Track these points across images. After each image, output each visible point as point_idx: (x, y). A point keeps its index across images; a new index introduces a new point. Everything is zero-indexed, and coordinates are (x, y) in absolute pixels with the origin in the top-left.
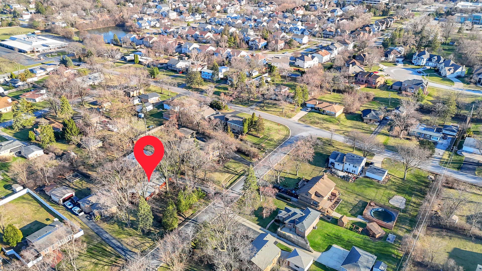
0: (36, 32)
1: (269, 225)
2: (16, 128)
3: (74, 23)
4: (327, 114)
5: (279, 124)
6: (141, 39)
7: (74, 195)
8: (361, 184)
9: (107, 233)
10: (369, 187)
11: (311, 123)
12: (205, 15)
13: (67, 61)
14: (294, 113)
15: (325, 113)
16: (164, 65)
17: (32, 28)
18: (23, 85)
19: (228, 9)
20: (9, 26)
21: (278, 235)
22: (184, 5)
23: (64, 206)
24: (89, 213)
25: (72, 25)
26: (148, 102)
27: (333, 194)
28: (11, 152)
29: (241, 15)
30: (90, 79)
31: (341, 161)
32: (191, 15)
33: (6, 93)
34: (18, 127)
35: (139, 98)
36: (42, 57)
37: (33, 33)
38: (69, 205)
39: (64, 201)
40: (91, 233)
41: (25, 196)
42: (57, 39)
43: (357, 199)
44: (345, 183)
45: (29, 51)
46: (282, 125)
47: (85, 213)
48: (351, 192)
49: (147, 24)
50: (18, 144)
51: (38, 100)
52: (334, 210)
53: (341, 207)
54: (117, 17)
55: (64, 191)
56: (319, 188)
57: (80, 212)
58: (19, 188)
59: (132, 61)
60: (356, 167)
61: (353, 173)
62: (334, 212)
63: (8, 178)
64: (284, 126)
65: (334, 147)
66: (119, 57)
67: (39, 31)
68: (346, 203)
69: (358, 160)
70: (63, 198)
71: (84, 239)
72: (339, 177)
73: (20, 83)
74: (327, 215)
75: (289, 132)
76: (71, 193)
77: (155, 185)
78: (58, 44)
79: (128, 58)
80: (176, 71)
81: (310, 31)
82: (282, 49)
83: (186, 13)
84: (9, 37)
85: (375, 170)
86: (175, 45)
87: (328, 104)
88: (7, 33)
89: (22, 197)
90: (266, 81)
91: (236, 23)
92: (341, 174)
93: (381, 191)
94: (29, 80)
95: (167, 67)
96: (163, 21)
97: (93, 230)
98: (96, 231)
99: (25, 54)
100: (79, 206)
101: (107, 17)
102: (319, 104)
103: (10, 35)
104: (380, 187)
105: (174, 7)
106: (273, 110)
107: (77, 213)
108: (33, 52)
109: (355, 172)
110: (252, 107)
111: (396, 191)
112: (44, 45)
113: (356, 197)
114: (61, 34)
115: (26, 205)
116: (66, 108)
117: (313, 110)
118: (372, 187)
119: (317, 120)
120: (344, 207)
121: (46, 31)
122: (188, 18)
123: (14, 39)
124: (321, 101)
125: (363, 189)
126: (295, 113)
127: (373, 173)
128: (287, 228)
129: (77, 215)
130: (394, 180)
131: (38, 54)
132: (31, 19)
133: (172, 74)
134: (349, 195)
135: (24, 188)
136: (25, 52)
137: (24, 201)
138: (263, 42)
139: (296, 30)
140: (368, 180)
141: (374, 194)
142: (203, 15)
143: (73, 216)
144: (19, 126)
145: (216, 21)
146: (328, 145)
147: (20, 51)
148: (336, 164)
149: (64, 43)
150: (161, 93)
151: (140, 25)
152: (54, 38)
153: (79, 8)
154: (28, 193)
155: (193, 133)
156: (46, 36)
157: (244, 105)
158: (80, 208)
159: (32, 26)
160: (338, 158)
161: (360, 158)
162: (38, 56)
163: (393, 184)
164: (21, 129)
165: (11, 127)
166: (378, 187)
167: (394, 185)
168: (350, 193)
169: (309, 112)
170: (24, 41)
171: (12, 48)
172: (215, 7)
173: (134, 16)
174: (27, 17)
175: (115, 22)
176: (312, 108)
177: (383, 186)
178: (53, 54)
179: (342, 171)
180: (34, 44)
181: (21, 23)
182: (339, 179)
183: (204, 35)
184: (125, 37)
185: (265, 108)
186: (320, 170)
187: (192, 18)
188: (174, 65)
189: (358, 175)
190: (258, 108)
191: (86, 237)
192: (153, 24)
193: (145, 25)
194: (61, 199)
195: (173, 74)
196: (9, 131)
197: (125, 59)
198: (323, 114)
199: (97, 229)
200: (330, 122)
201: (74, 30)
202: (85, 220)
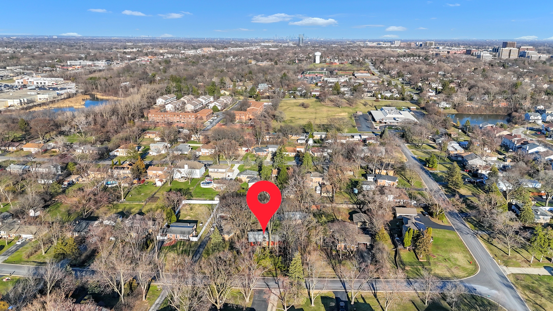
5: (472, 262)
13: (383, 134)
25: (454, 107)
26: (377, 181)
35: (375, 176)
37: (409, 109)
45: (379, 120)
49: (540, 118)
51: (316, 154)
58: (216, 198)
64: (477, 268)
66: (440, 142)
67: (416, 107)
75: (468, 277)
78: (408, 119)
88: (389, 105)
89: (212, 205)
98: (202, 243)
99: (374, 123)
103: (386, 107)
108: (381, 122)
112: (394, 118)
121: (423, 108)
123: (381, 110)
137: (210, 207)
151: (528, 117)
157: (475, 227)
162: (379, 127)
170: (385, 113)
180: (388, 116)
188: (467, 161)
192: (550, 118)
193: (536, 118)
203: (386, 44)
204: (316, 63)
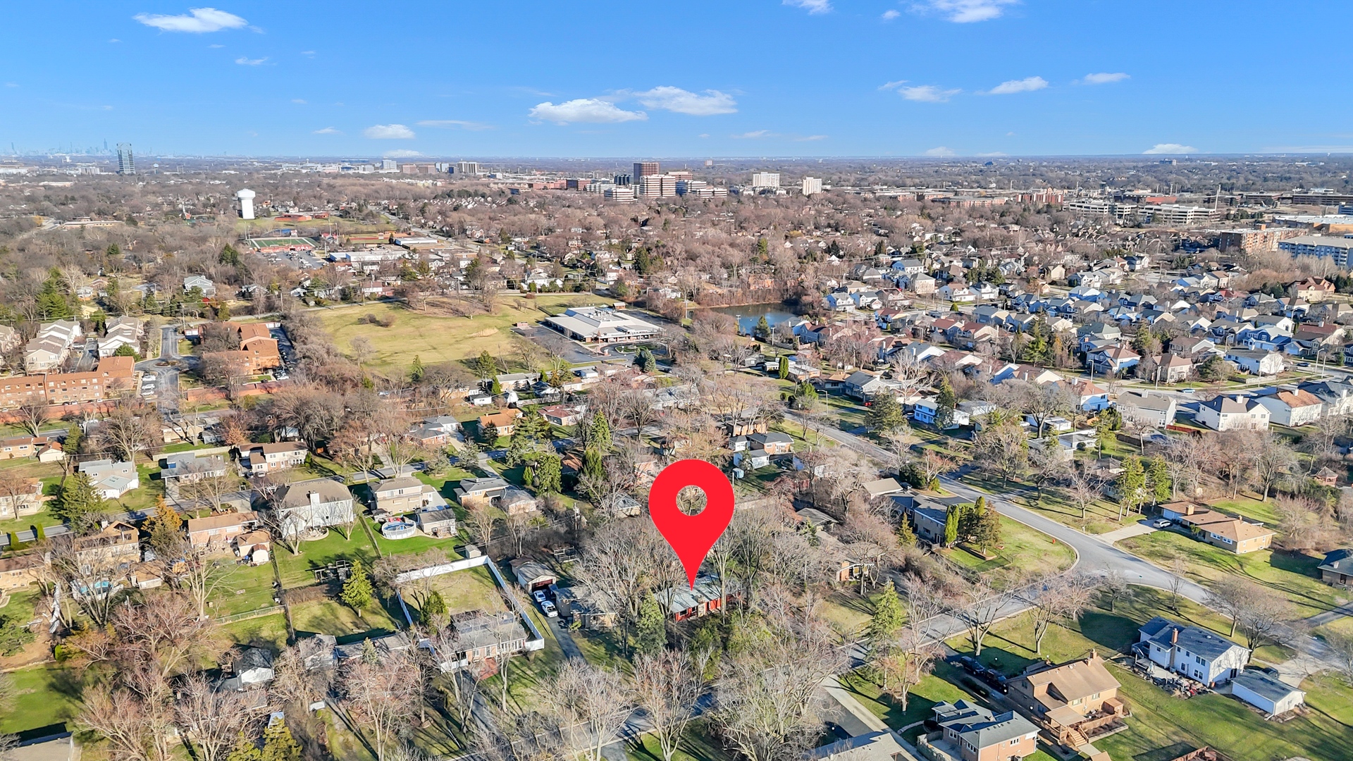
0: (618, 304)
1: (906, 728)
2: (511, 460)
3: (695, 292)
4: (1211, 543)
5: (1054, 541)
6: (817, 330)
7: (554, 582)
8: (1203, 709)
9: (582, 655)
10: (1228, 720)
11: (1151, 554)
12: (1011, 288)
13: (645, 360)
14: (1112, 525)
15: (1206, 540)
16: (840, 386)
17: (614, 297)
18: (552, 395)
19: (1083, 276)
20: (575, 291)
21: (919, 751)
22: (967, 263)
23: (533, 597)
24: (565, 618)
25: (691, 296)
26: (763, 447)
27: (1107, 708)
28: (486, 496)
29: (1110, 293)
30: (670, 394)
31: (1167, 641)
32: (973, 286)
33: (520, 403)
34: (514, 460)
35: (748, 439)
36: (606, 351)
37: (612, 307)
38: (540, 596)
39: (535, 588)
40: (556, 649)
41: (480, 569)
42: (652, 320)
43: (1175, 738)
44: (1159, 696)
45: (588, 337)
46: (1062, 544)
47: (560, 615)
48: (1166, 719)
49: (851, 301)
50: (501, 485)
51: (565, 421)
52: (1091, 740)
53: (1117, 741)
54: (791, 283)
55: (540, 571)
56: (1063, 680)
57: (551, 610)
58: (473, 551)
59: (774, 373)
60: (1203, 663)
61: (1198, 678)
62: (1089, 745)
63: (465, 536)
64: (1068, 547)
65: (1179, 615)
66: (753, 363)
67: (624, 304)
68: (1136, 738)
69: (1215, 646)
70: (534, 582)
71: (541, 655)
72: (1151, 681)
73: (549, 391)
74: (1065, 745)
75: (1073, 563)
76: (549, 578)
77: (699, 595)
78: (646, 328)
79: (770, 366)
80: (862, 400)
81: (1307, 344)
82: (1180, 381)
83: (960, 282)
84: (564, 309)
85: (1262, 682)
86: (887, 346)
87: (1221, 517)
88: (565, 303)
89: (475, 570)
90: (1078, 445)
91: (1085, 311)
92: (1159, 674)
93: (1260, 738)
94: (567, 387)
95: (844, 390)
96: (891, 297)
97: (560, 645)
98: (565, 647)
99: (581, 343)
100: (554, 601)
101: (768, 283)
102: (1195, 513)
103: (567, 308)
104: (1260, 728)
105: (937, 266)
106: (1059, 509)
107: (546, 610)
108: (596, 339)
109: (1201, 677)
110: (1005, 496)
111: (1307, 748)
112: (619, 329)
113: (1175, 733)
114: (662, 312)
115: (476, 583)
116: (601, 436)
117: (1178, 528)
118: (1236, 722)
119: (1172, 551)
120: (1123, 743)
121: (637, 304)
122: (961, 293)
123: (571, 314)
124: (1202, 507)
125: (1205, 721)
126: (1118, 526)
127: (1253, 689)
128: (945, 741)
129: (545, 615)
130: (1317, 723)
131: (605, 344)
132: (619, 281)
133: (847, 405)
134: (1157, 724)
135: (483, 554)
136: (582, 339)
137: (476, 576)
138: (1128, 358)
139: (1259, 338)
140: (1235, 704)
141: (1231, 738)
142: (1004, 288)
143: (540, 615)
144: (516, 457)
145: (1031, 303)
146: (1164, 608)
147: (575, 336)
148: (1154, 646)
149: (657, 327)
150: (801, 439)
151: (833, 302)
152: (647, 318)
153: (718, 261)
154: (486, 565)
155: (829, 522)
156: (632, 314)
157: (988, 489)
158: (555, 604)
159: (614, 293)
160: (1161, 633)
161: (1221, 642)
162: (602, 349)
163: (1310, 730)
164: (517, 465)
165: (503, 460)
166: (1255, 726)
167: (1312, 735)
168: (1160, 721)
169: (1163, 529)
170: (588, 320)
171: (561, 330)
172: (1048, 269)
173: (828, 283)
174: (612, 277)
175: (782, 295)
176: (1174, 522)
177: (1272, 726)
178: (630, 347)
179: (1168, 669)
180: (603, 325)
181: (598, 286)
182: (1149, 684)
183: (972, 331)
184: (783, 323)
185: (1041, 504)
186: (1108, 655)
187: (970, 294)
188: (858, 387)
189: (1210, 688)
190: (1022, 500)
191: (545, 653)
192: (864, 301)
193: (845, 302)
194: (530, 583)
195: (852, 405)
196: (498, 465)
197: (764, 368)
198: (1198, 541)
199: (569, 645)
200: (1211, 561)
201: (689, 305)
202: (556, 626)
203: (364, 169)
204: (245, 216)
